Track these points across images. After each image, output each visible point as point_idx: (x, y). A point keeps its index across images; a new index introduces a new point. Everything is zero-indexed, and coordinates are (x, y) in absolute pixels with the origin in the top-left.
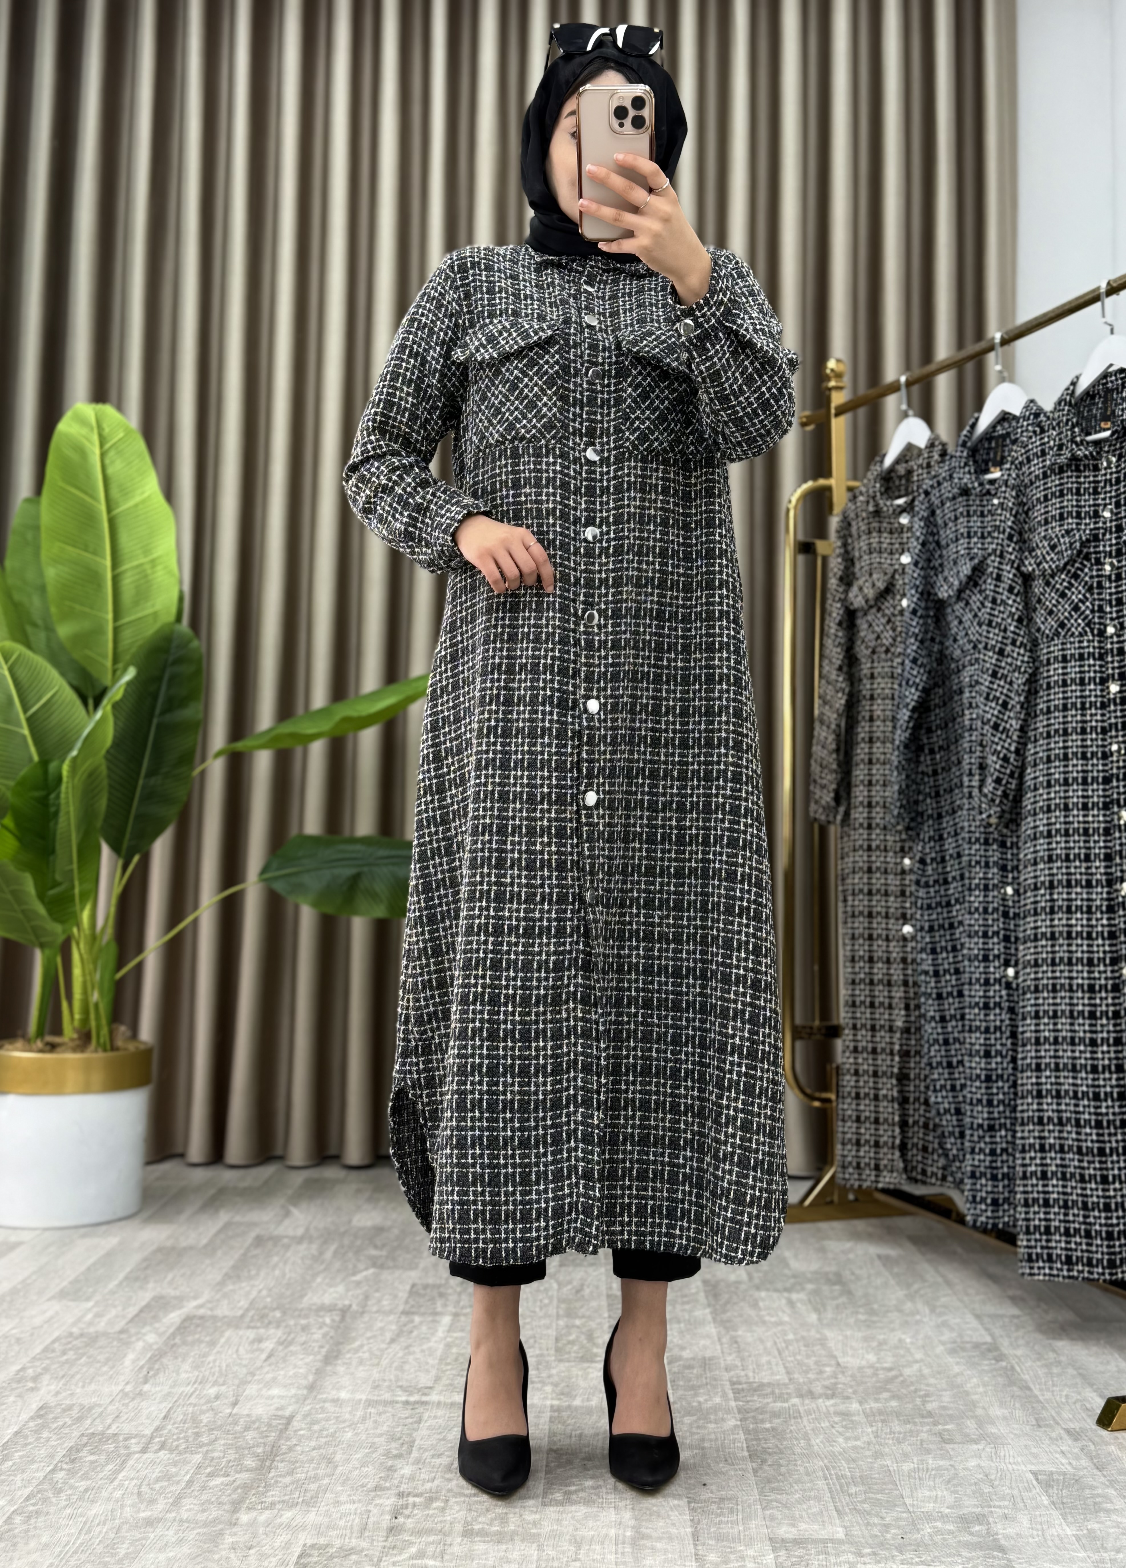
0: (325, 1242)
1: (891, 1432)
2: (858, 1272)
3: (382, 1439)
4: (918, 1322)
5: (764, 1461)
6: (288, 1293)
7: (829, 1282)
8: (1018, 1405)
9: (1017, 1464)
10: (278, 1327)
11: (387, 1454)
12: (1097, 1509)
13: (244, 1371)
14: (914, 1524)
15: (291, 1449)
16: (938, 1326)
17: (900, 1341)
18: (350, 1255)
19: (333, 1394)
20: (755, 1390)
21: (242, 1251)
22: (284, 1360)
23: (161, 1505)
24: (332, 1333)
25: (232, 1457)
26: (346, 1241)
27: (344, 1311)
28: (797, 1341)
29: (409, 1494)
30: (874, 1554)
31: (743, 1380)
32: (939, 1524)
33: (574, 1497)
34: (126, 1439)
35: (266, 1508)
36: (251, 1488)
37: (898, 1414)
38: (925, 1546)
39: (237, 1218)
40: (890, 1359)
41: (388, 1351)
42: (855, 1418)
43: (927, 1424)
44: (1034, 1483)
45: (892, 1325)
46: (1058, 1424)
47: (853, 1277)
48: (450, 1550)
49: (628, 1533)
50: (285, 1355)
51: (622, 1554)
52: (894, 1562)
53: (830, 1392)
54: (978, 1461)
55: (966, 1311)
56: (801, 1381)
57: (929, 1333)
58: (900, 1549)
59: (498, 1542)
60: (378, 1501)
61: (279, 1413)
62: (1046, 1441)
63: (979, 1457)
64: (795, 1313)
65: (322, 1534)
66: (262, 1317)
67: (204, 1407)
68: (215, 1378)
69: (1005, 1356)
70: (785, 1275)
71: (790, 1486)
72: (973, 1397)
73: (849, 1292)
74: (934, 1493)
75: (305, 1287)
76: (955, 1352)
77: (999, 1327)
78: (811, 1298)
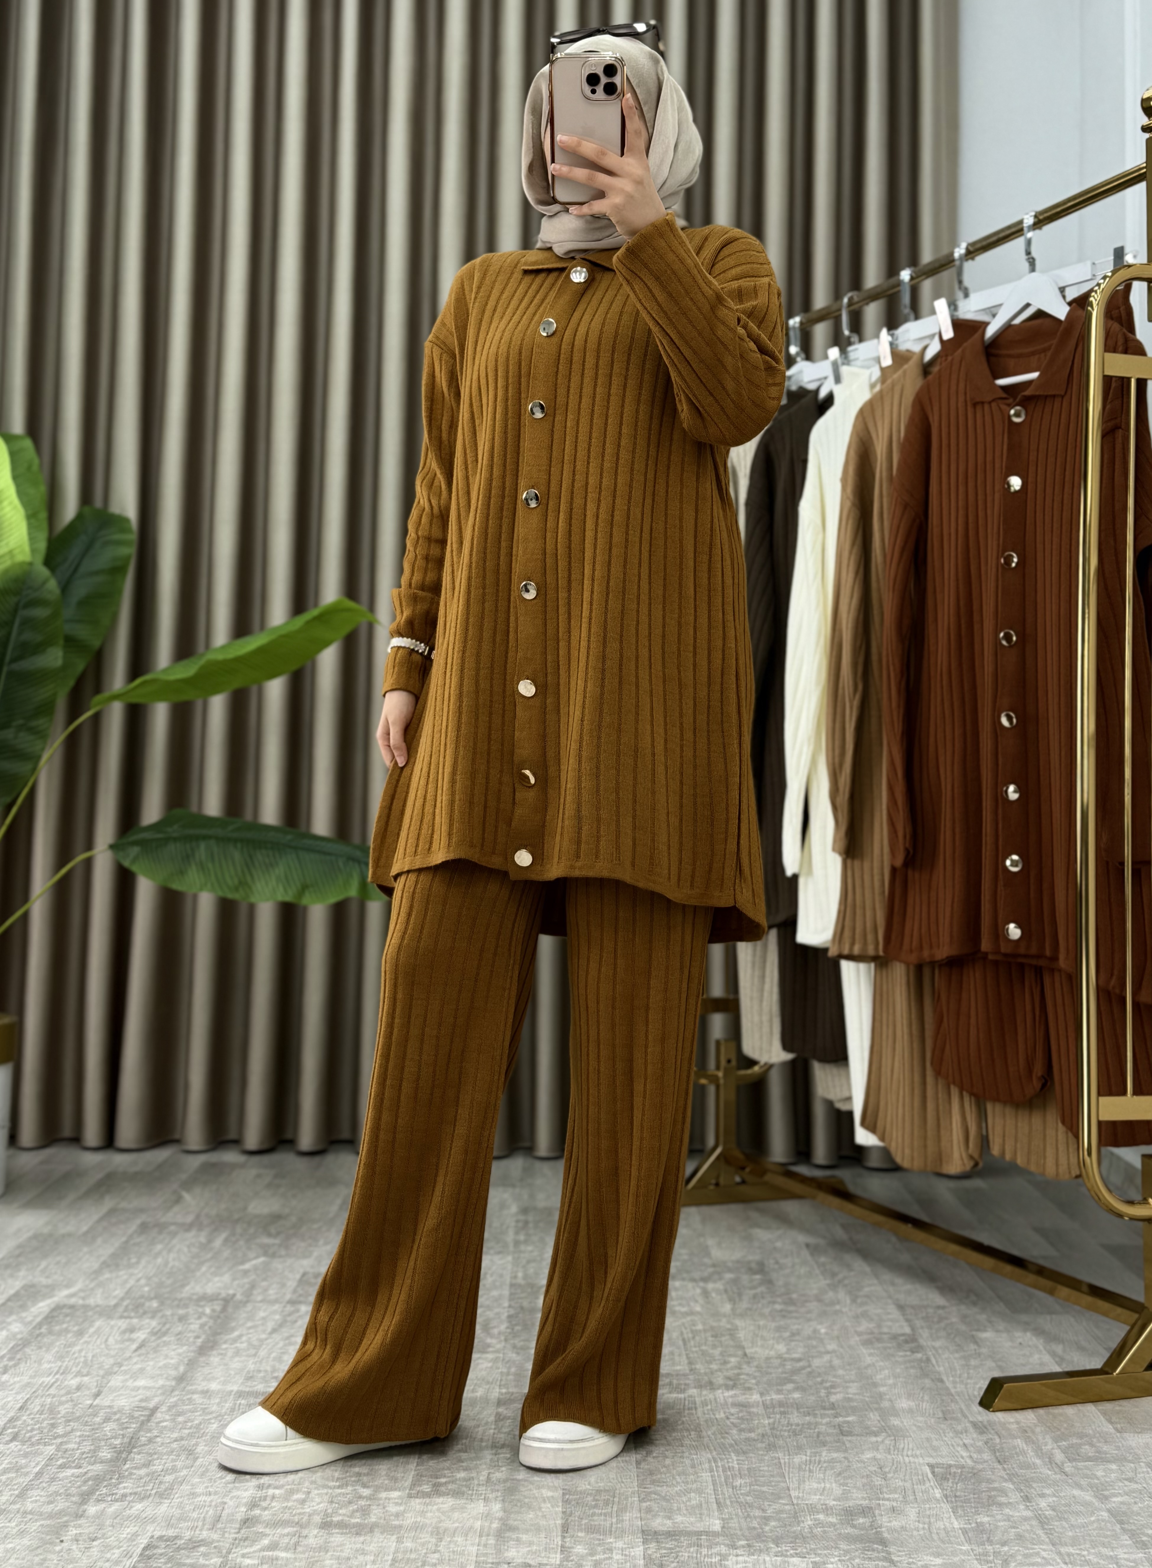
0: (217, 1229)
1: (789, 1424)
2: (782, 1261)
4: (836, 1313)
6: (169, 1282)
7: (750, 1271)
8: (926, 1398)
9: (915, 1456)
10: (153, 1317)
12: (990, 1502)
13: (111, 1361)
14: (796, 1517)
15: (150, 1441)
16: (856, 1317)
17: (815, 1331)
18: (242, 1243)
19: (203, 1385)
21: (124, 1239)
22: (156, 1350)
24: (211, 1323)
25: (87, 1449)
26: (240, 1228)
27: (227, 1301)
28: (706, 1331)
30: (749, 1546)
33: (443, 1489)
35: (116, 1501)
36: (103, 1480)
37: (799, 1406)
38: (804, 1538)
39: (124, 1204)
40: (801, 1350)
41: (269, 1341)
42: (754, 1410)
43: (828, 1416)
44: (930, 1475)
45: (809, 1316)
46: (965, 1416)
47: (776, 1266)
48: (305, 1542)
49: (495, 1525)
50: (158, 1345)
51: (485, 1545)
52: (768, 1554)
53: (731, 1383)
54: (875, 1453)
55: (890, 1301)
56: (702, 1371)
57: (848, 1324)
58: (777, 1541)
59: (357, 1534)
60: (235, 1494)
61: (143, 1404)
62: (951, 1434)
63: (877, 1449)
64: (708, 1303)
65: (172, 1526)
66: (138, 1307)
67: (64, 1399)
68: (79, 1368)
69: (922, 1347)
70: (703, 1265)
71: (673, 1478)
72: (881, 1389)
73: (769, 1282)
74: (822, 1485)
75: (188, 1275)
76: (871, 1343)
77: (922, 1318)
78: (728, 1288)
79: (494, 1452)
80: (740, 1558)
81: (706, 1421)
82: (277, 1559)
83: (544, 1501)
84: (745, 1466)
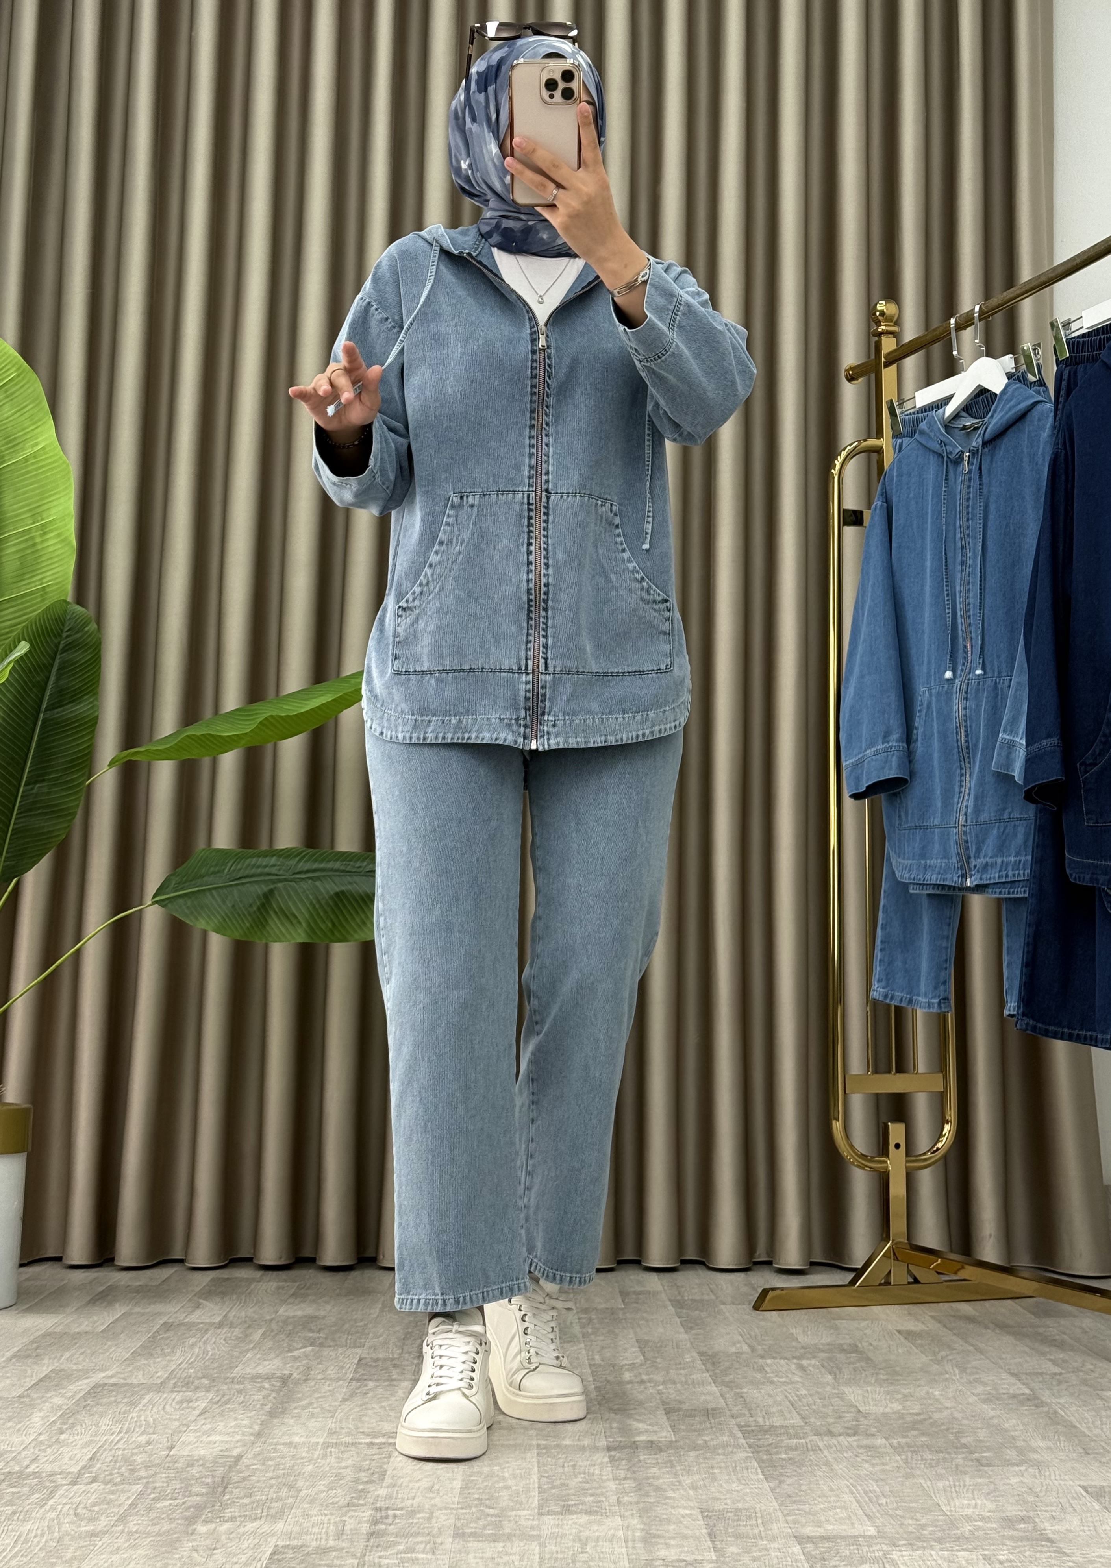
0: (249, 1326)
1: (922, 1460)
2: (875, 1344)
3: (349, 1470)
4: (946, 1380)
5: (781, 1482)
6: (215, 1365)
7: (843, 1350)
8: (1062, 1439)
9: (1065, 1480)
10: (208, 1391)
11: (357, 1481)
13: (176, 1423)
14: (952, 1523)
15: (244, 1479)
16: (970, 1382)
17: (928, 1393)
18: (282, 1337)
19: (284, 1439)
20: (767, 1431)
21: (149, 1335)
22: (222, 1415)
23: (103, 1522)
24: (274, 1394)
25: (178, 1487)
26: (274, 1326)
27: (285, 1379)
28: (811, 1395)
29: (387, 1509)
30: (911, 1544)
31: (753, 1424)
32: (980, 1524)
33: (574, 1509)
34: (51, 1476)
35: (227, 1521)
36: (205, 1507)
37: (929, 1447)
38: (967, 1538)
39: (137, 1309)
40: (918, 1407)
41: (342, 1407)
42: (884, 1450)
43: (962, 1453)
44: (1084, 1494)
45: (918, 1383)
47: (871, 1348)
48: (440, 1547)
49: (638, 1534)
50: (223, 1411)
51: (634, 1548)
52: (933, 1550)
53: (850, 1431)
54: (1020, 1479)
55: (1000, 1370)
56: (818, 1424)
57: (960, 1387)
58: (939, 1541)
59: (495, 1541)
60: (353, 1514)
61: (225, 1454)
62: (1095, 1464)
63: (1023, 1476)
64: (807, 1375)
65: (294, 1538)
66: (187, 1384)
67: (136, 1451)
68: (143, 1429)
69: (1046, 1403)
70: (793, 1347)
71: (814, 1499)
72: (1013, 1433)
73: (868, 1359)
74: (974, 1502)
75: (234, 1361)
76: (991, 1401)
77: (1040, 1382)
78: (826, 1364)
79: (617, 1482)
80: (904, 1553)
81: (834, 1459)
82: (417, 1559)
83: (683, 1517)
84: (887, 1488)
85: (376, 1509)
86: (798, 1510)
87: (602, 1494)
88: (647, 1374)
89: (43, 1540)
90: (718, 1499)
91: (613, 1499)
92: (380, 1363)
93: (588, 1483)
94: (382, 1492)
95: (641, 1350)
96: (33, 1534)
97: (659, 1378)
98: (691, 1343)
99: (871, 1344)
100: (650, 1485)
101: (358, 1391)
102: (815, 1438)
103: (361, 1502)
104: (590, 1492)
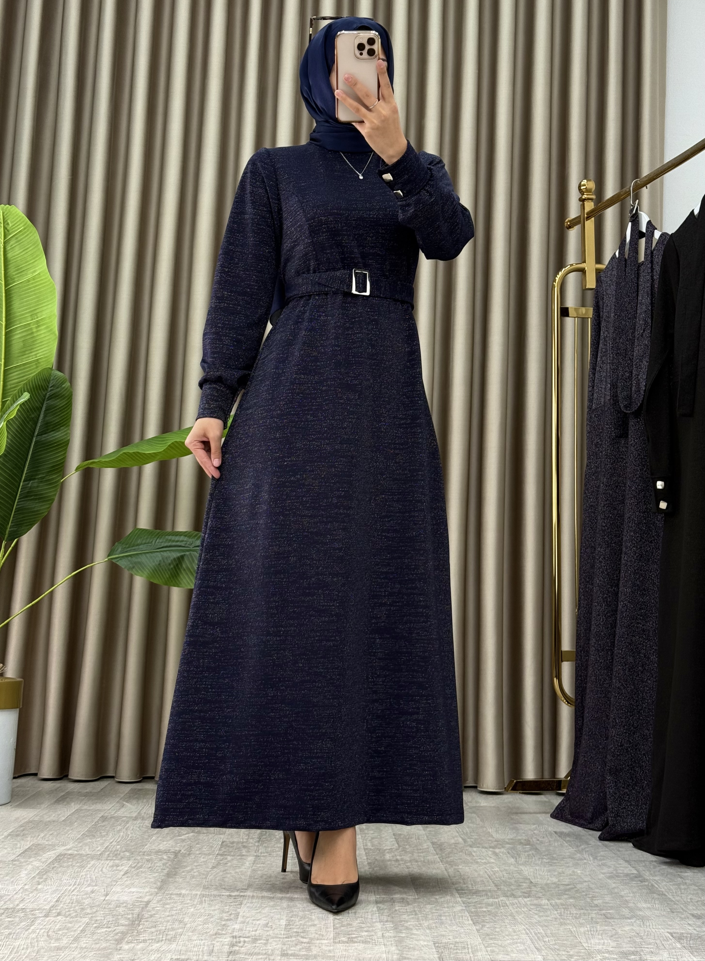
1: (571, 914)
2: (540, 839)
3: (216, 912)
4: (586, 864)
5: (483, 926)
6: (133, 844)
7: (521, 843)
8: (658, 902)
9: (659, 929)
10: (129, 860)
11: (221, 919)
13: (109, 880)
14: (590, 954)
15: (151, 916)
16: (600, 866)
17: (574, 872)
19: (177, 891)
20: (474, 893)
21: (93, 823)
24: (170, 863)
25: (111, 920)
27: (177, 853)
28: (501, 871)
29: (240, 937)
31: (466, 888)
32: (607, 955)
33: (355, 940)
34: (32, 911)
35: (141, 942)
36: (127, 933)
37: (575, 906)
39: (85, 807)
40: (568, 880)
41: (212, 872)
42: (546, 907)
43: (596, 910)
44: (671, 938)
45: (568, 865)
46: (686, 911)
47: (538, 842)
49: (395, 957)
50: (138, 873)
53: (526, 895)
54: (632, 927)
55: (619, 858)
56: (506, 889)
57: (594, 869)
61: (140, 900)
62: (678, 919)
63: (633, 925)
64: (499, 858)
65: (183, 954)
66: (116, 855)
67: (85, 897)
68: (89, 883)
69: (647, 880)
70: (489, 841)
71: (504, 937)
72: (627, 898)
73: (536, 849)
74: (603, 941)
75: (145, 841)
76: (613, 877)
77: (643, 866)
78: (510, 852)
79: (382, 923)
81: (516, 912)
83: (423, 947)
84: (549, 932)
85: (233, 937)
86: (494, 943)
87: (372, 931)
88: (400, 856)
89: (28, 952)
90: (444, 936)
91: (380, 934)
92: (235, 845)
93: (363, 923)
94: (237, 926)
95: (397, 840)
96: (22, 948)
97: (407, 858)
98: (427, 837)
99: (538, 840)
100: (403, 926)
101: (222, 862)
102: (504, 899)
103: (224, 932)
104: (365, 929)
